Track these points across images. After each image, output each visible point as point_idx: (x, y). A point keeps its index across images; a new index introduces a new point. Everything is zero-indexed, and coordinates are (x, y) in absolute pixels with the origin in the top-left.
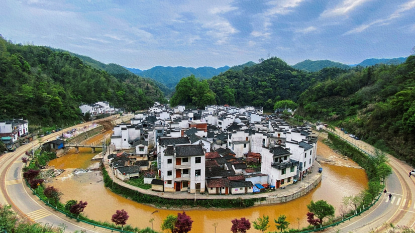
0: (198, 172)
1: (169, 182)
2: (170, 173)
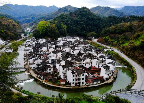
0: (83, 79)
1: (73, 83)
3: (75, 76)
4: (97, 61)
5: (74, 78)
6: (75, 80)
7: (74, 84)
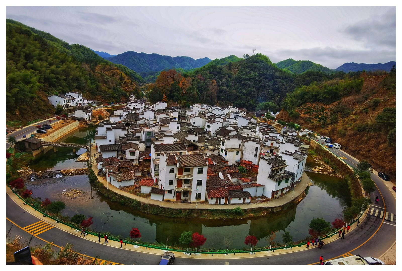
0: (199, 183)
1: (170, 192)
2: (171, 183)
3: (176, 171)
4: (257, 148)
5: (173, 176)
6: (175, 184)
7: (173, 194)
